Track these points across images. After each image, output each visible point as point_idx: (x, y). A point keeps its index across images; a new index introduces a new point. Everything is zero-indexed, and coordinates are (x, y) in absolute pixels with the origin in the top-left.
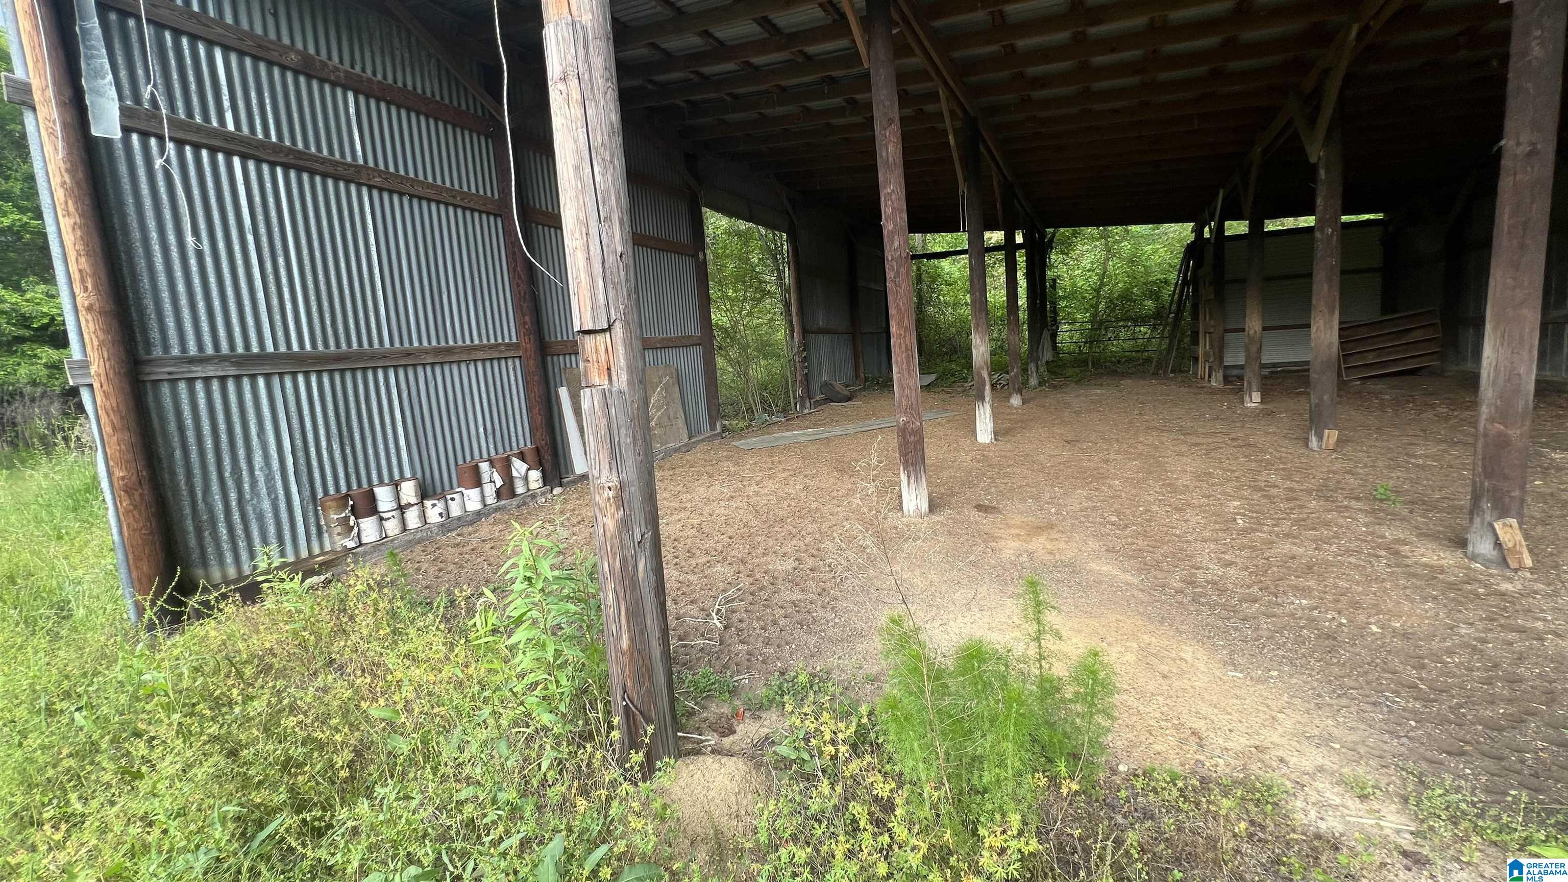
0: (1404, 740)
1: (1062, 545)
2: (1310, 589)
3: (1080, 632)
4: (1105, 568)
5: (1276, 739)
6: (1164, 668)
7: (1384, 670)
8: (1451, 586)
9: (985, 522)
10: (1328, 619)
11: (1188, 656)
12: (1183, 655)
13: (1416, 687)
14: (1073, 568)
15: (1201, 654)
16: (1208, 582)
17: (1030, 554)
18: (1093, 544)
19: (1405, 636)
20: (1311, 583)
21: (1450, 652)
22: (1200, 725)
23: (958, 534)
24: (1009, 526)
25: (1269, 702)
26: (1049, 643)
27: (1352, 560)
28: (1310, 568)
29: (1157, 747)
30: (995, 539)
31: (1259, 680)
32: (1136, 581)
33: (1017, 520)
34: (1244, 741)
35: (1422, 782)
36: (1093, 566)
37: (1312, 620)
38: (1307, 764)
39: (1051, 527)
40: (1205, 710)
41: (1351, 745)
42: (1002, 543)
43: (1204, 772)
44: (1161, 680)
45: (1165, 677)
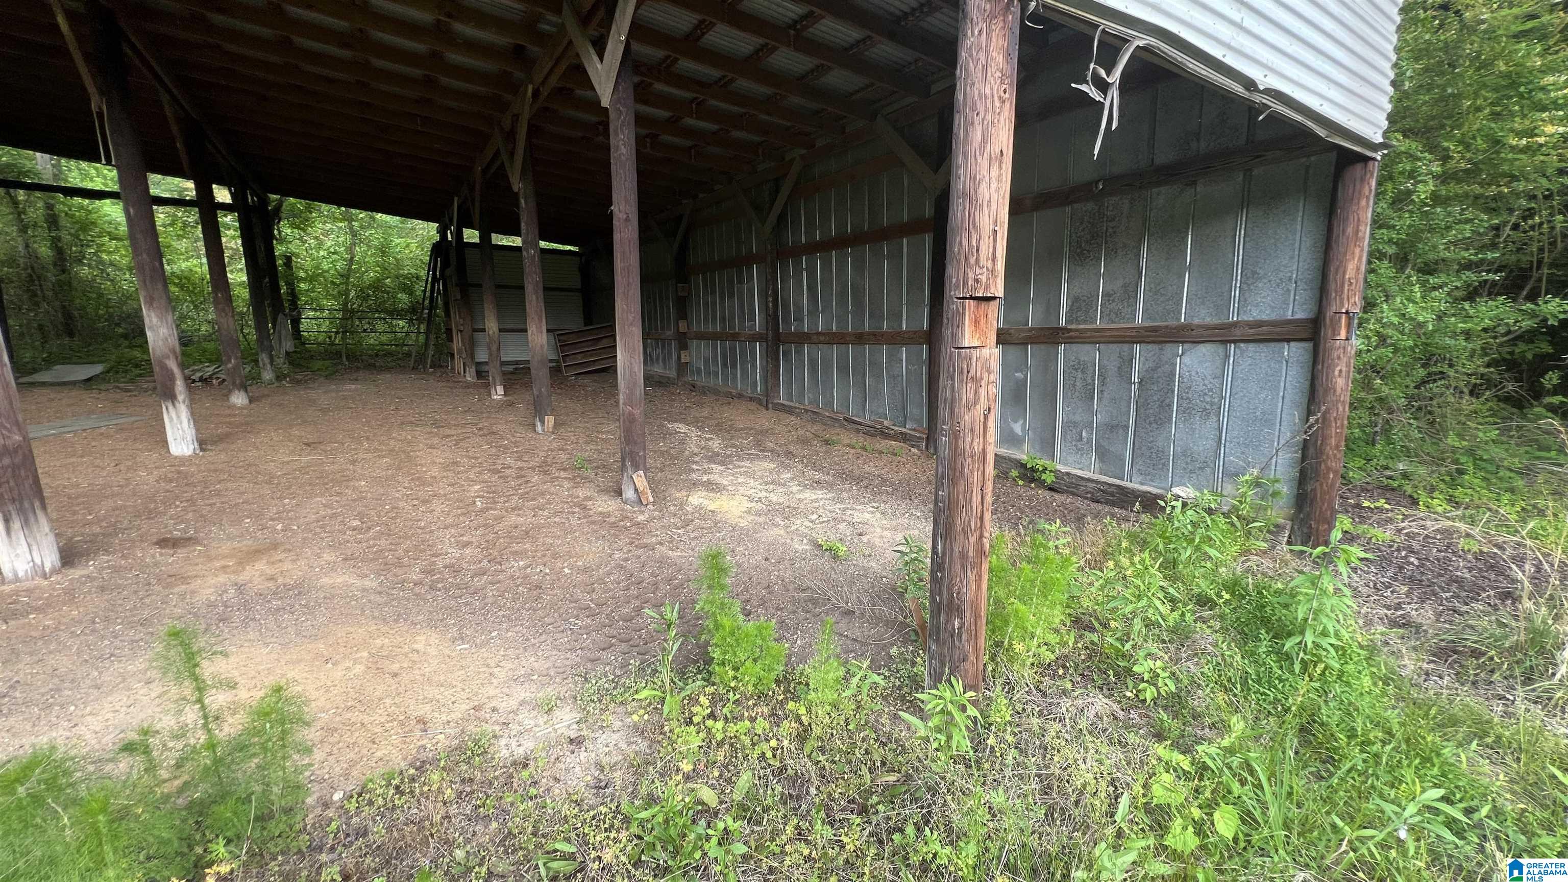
0: (579, 652)
1: (287, 566)
2: (526, 551)
3: (299, 661)
4: (343, 579)
5: (492, 692)
6: (395, 667)
7: (571, 602)
8: (613, 525)
9: (170, 560)
10: (537, 572)
11: (419, 646)
12: (416, 646)
13: (589, 607)
14: (299, 589)
15: (434, 638)
16: (445, 567)
17: (240, 588)
18: (327, 556)
19: (585, 570)
20: (527, 546)
21: (609, 574)
22: (424, 710)
23: (118, 586)
24: (210, 559)
25: (489, 661)
26: (217, 699)
27: (557, 519)
28: (527, 533)
29: (379, 754)
30: (185, 580)
31: (482, 645)
32: (374, 584)
33: (226, 547)
34: (464, 707)
35: (586, 679)
36: (325, 580)
37: (525, 577)
38: (513, 703)
39: (275, 546)
40: (432, 692)
41: (545, 673)
42: (196, 584)
43: (423, 756)
44: (390, 680)
45: (395, 675)
